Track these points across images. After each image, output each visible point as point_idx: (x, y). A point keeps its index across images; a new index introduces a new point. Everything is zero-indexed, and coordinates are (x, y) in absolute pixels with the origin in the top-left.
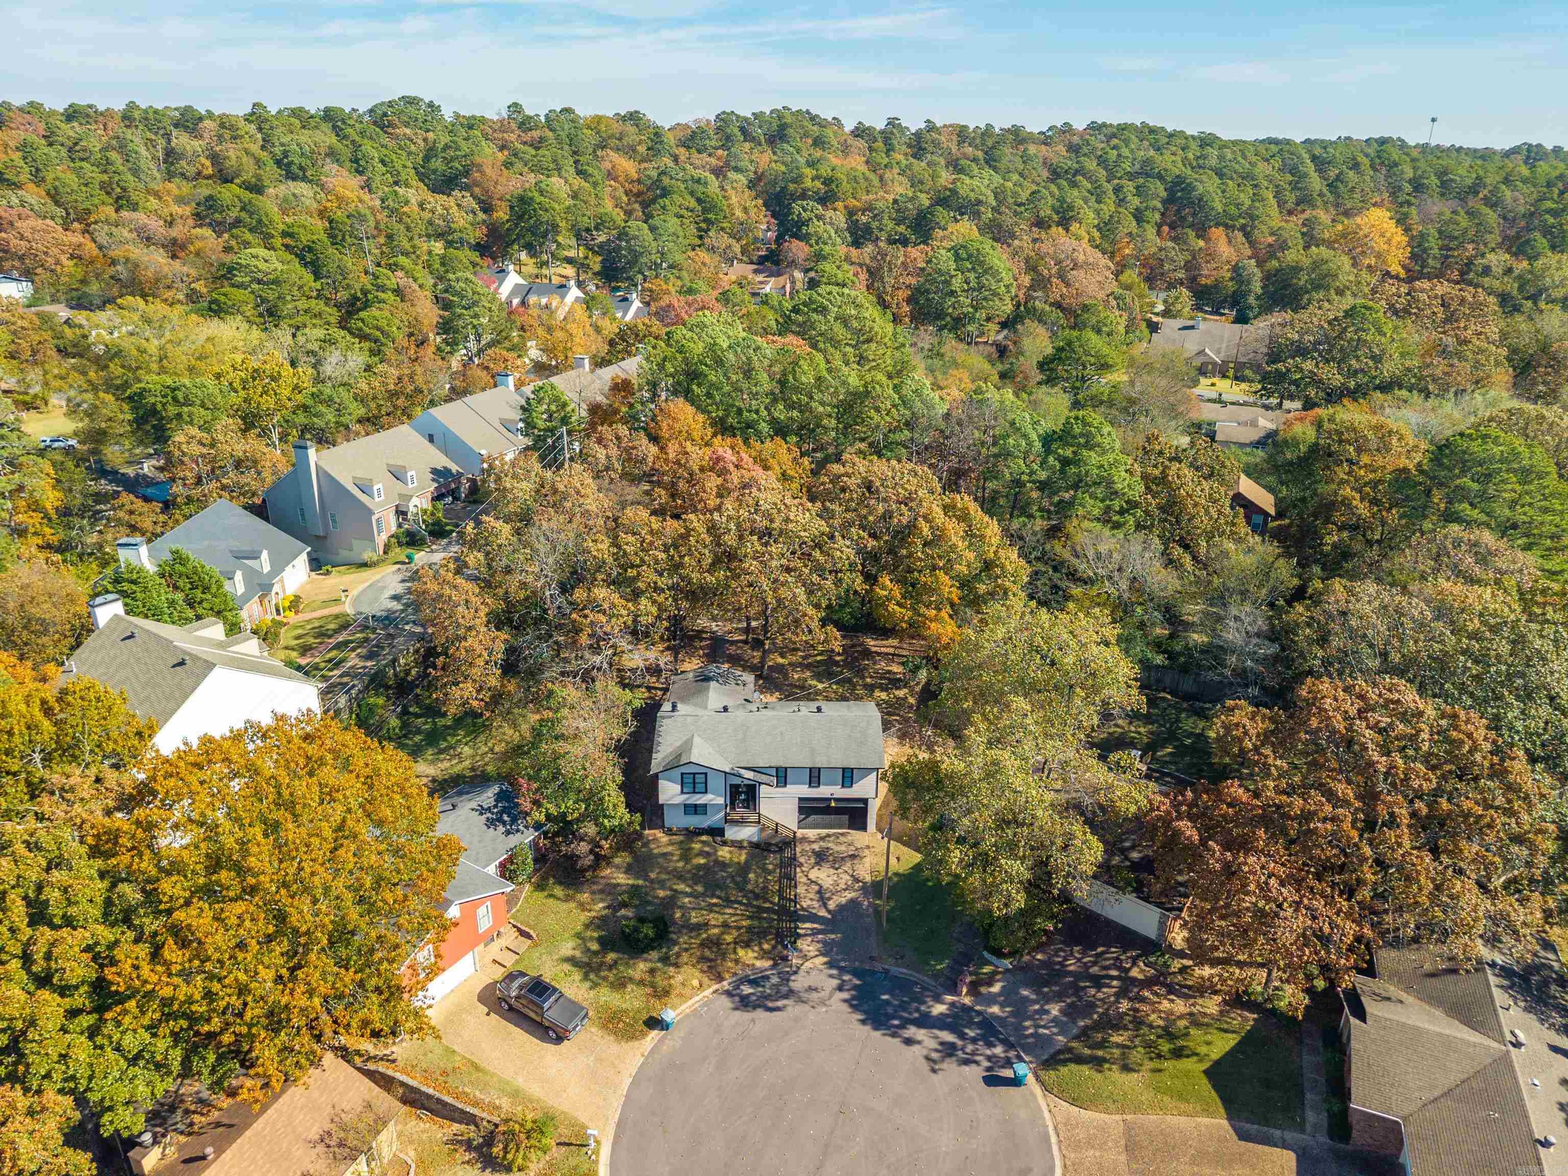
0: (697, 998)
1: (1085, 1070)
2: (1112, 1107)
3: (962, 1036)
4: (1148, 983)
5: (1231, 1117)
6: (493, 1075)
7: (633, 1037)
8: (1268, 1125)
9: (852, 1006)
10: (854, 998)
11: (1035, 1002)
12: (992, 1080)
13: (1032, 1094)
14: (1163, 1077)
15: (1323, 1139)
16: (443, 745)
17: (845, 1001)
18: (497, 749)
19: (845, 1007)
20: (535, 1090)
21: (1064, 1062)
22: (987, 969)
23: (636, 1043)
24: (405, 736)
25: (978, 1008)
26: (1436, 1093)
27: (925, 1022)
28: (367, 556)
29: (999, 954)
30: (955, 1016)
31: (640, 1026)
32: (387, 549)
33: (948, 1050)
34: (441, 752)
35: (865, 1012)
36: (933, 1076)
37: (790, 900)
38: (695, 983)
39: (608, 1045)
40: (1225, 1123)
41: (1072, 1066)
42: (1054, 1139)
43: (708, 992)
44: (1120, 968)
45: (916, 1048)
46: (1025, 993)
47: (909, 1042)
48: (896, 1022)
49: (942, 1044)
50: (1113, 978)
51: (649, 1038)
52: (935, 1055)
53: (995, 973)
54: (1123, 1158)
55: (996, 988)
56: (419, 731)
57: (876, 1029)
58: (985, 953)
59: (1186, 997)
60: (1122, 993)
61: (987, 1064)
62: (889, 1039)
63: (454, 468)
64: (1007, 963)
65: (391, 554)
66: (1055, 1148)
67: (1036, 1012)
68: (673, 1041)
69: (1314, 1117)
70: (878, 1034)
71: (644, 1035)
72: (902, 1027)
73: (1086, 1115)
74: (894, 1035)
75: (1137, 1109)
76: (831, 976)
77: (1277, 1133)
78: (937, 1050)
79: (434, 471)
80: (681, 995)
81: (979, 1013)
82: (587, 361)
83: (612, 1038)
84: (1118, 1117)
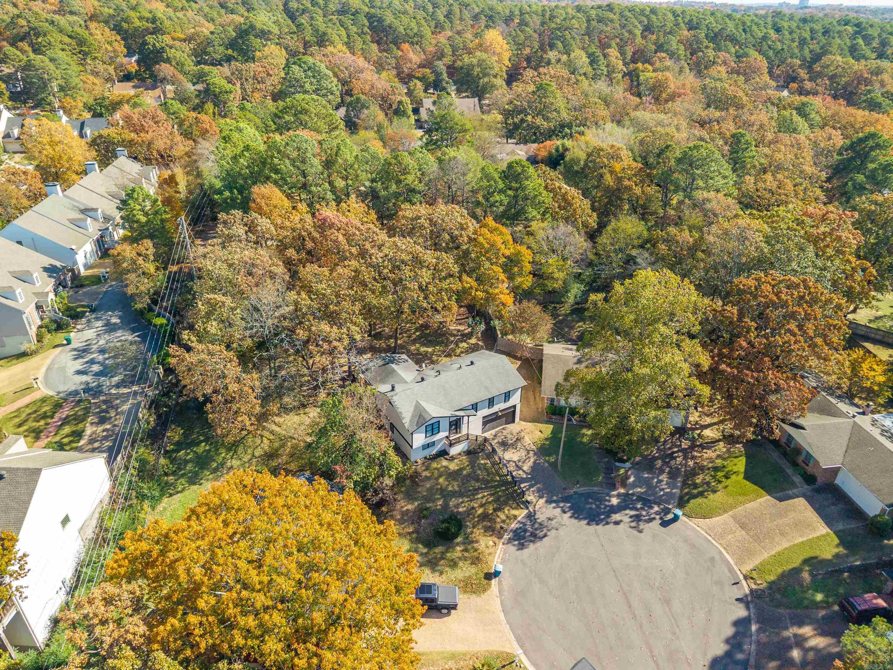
0: (498, 552)
1: (699, 500)
2: (721, 511)
3: (636, 509)
4: (692, 447)
5: (769, 492)
6: (431, 653)
7: (485, 590)
8: (784, 490)
9: (576, 518)
10: (573, 514)
11: (653, 478)
12: (665, 524)
13: (686, 522)
14: (730, 488)
15: (806, 487)
16: (214, 465)
17: (571, 517)
18: (257, 454)
19: (573, 521)
20: (460, 648)
21: (688, 501)
22: (622, 471)
23: (489, 592)
24: (180, 469)
25: (631, 492)
26: (845, 449)
27: (615, 510)
28: (25, 347)
29: (623, 461)
30: (624, 501)
31: (485, 582)
32: (40, 338)
33: (637, 518)
34: (215, 470)
35: (585, 518)
36: (642, 534)
37: (505, 475)
38: (491, 543)
39: (475, 600)
40: (769, 497)
41: (692, 501)
42: (710, 538)
43: (501, 546)
44: (676, 446)
45: (622, 525)
46: (646, 475)
47: (617, 523)
48: (602, 517)
49: (631, 517)
50: (676, 452)
51: (493, 586)
52: (633, 524)
53: (626, 472)
54: (743, 532)
55: (632, 479)
56: (186, 462)
57: (597, 524)
58: (617, 464)
59: (709, 448)
60: (685, 458)
61: (658, 517)
62: (607, 526)
63: (58, 264)
64: (628, 465)
65: (46, 341)
66: (714, 542)
67: (657, 482)
68: (506, 579)
69: (797, 479)
70: (600, 527)
71: (489, 585)
72: (609, 516)
73: (715, 520)
74: (607, 523)
75: (732, 507)
76: (554, 508)
77: (790, 492)
78: (632, 522)
79: (45, 269)
80: (490, 554)
81: (633, 494)
82: (96, 166)
83: (474, 596)
84: (726, 515)
